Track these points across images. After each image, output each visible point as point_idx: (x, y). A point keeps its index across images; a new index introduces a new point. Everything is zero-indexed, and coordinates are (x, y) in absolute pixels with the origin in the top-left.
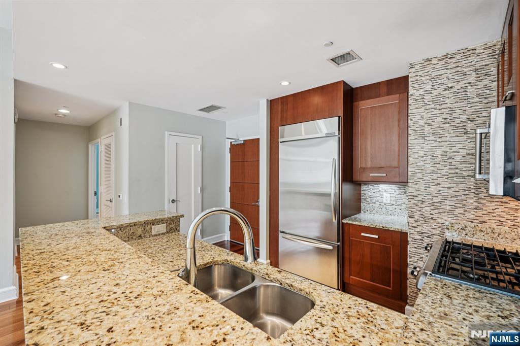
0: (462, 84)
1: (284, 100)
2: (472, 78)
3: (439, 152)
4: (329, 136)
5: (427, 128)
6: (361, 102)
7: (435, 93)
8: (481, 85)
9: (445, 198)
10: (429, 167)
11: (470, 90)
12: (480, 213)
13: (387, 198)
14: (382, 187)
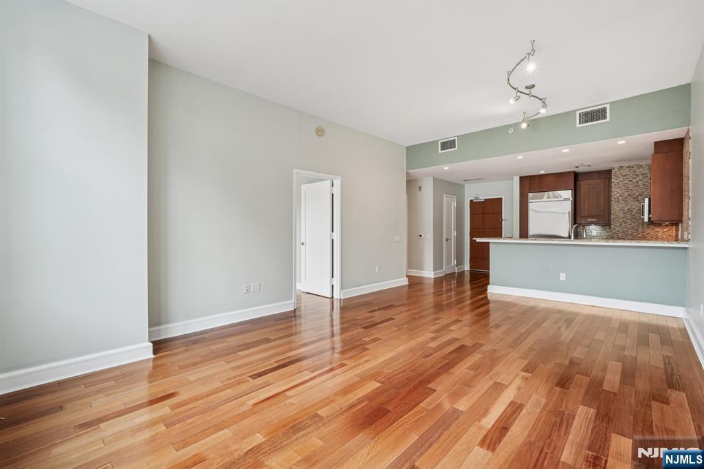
0: (637, 179)
1: (532, 178)
2: (641, 178)
3: (626, 209)
4: (565, 199)
5: (620, 198)
6: (582, 182)
7: (624, 182)
8: (644, 181)
9: (629, 229)
10: (621, 215)
11: (640, 182)
12: (644, 234)
13: (594, 233)
14: (592, 227)
